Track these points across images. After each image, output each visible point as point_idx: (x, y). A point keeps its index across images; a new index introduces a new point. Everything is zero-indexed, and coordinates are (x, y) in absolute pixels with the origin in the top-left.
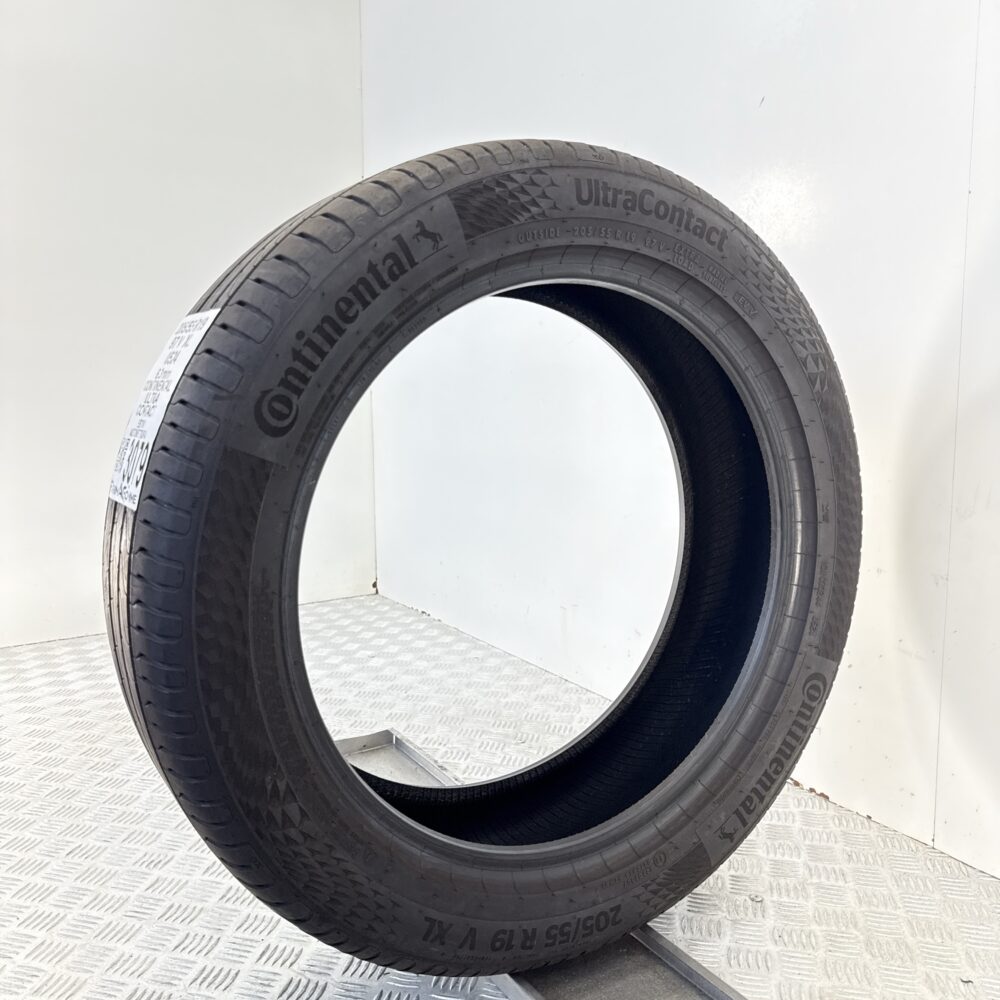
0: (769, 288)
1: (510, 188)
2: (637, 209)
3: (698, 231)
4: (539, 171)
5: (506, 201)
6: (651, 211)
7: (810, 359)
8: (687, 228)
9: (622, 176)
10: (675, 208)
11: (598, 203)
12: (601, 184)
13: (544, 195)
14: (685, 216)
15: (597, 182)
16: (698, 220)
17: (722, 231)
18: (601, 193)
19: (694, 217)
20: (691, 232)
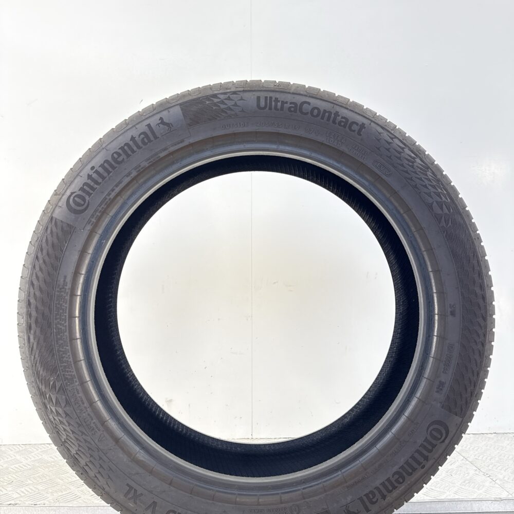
0: (399, 158)
1: (215, 101)
2: (298, 111)
3: (342, 124)
4: (234, 93)
5: (212, 108)
6: (308, 113)
7: (435, 204)
8: (334, 122)
9: (290, 95)
10: (325, 111)
11: (270, 109)
12: (273, 99)
13: (236, 105)
14: (333, 115)
15: (271, 98)
16: (342, 118)
17: (361, 124)
18: (273, 103)
19: (339, 116)
20: (337, 125)
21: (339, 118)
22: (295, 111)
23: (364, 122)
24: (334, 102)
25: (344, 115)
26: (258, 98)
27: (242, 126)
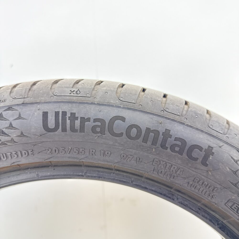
2: (107, 132)
3: (177, 149)
6: (122, 134)
9: (93, 107)
10: (148, 130)
11: (64, 130)
12: (68, 115)
13: (11, 126)
14: (161, 136)
15: (64, 113)
16: (176, 139)
17: (207, 148)
18: (68, 122)
19: (171, 136)
20: (169, 150)
21: (171, 141)
22: (102, 132)
23: (212, 145)
24: (162, 113)
25: (179, 135)
26: (45, 114)
27: (24, 156)
